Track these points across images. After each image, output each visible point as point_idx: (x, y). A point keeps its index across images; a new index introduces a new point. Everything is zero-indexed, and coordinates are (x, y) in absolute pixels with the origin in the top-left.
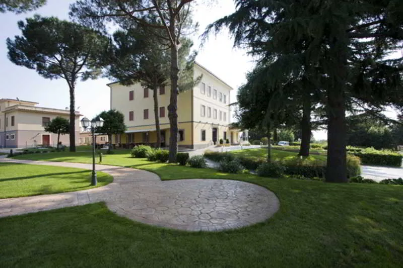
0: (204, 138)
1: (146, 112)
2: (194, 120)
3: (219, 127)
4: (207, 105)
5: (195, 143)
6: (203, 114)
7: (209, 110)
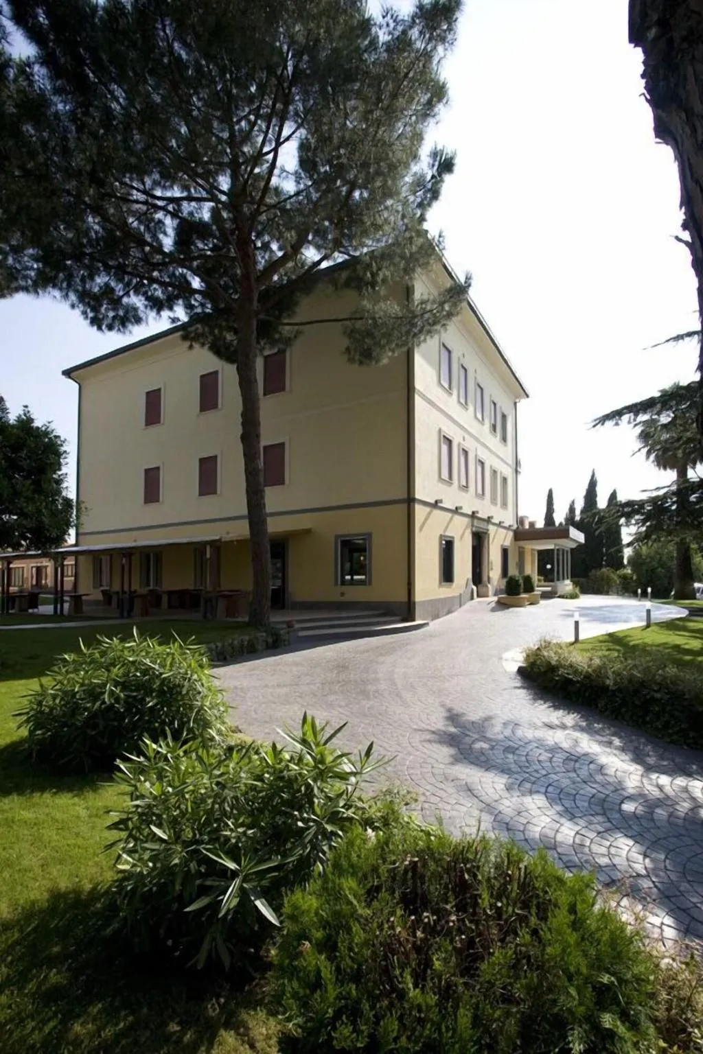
0: (447, 575)
1: (208, 470)
2: (419, 494)
3: (492, 529)
4: (457, 437)
5: (419, 596)
6: (445, 475)
7: (462, 459)
